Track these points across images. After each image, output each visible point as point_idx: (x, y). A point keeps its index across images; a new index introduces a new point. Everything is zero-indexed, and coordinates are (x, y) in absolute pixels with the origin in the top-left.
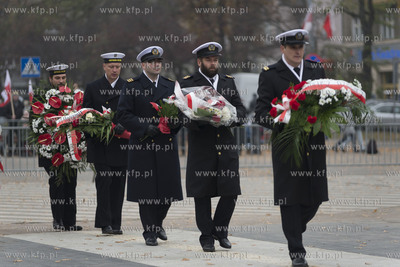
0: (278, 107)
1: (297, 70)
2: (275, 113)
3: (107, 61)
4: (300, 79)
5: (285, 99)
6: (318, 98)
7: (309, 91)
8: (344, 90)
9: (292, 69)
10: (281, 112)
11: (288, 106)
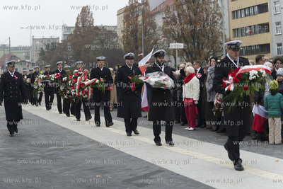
0: (227, 82)
1: (236, 62)
2: (225, 85)
3: (99, 60)
4: (237, 66)
5: (230, 77)
6: (249, 76)
7: (243, 72)
8: (261, 71)
9: (233, 61)
10: (229, 84)
11: (232, 81)
